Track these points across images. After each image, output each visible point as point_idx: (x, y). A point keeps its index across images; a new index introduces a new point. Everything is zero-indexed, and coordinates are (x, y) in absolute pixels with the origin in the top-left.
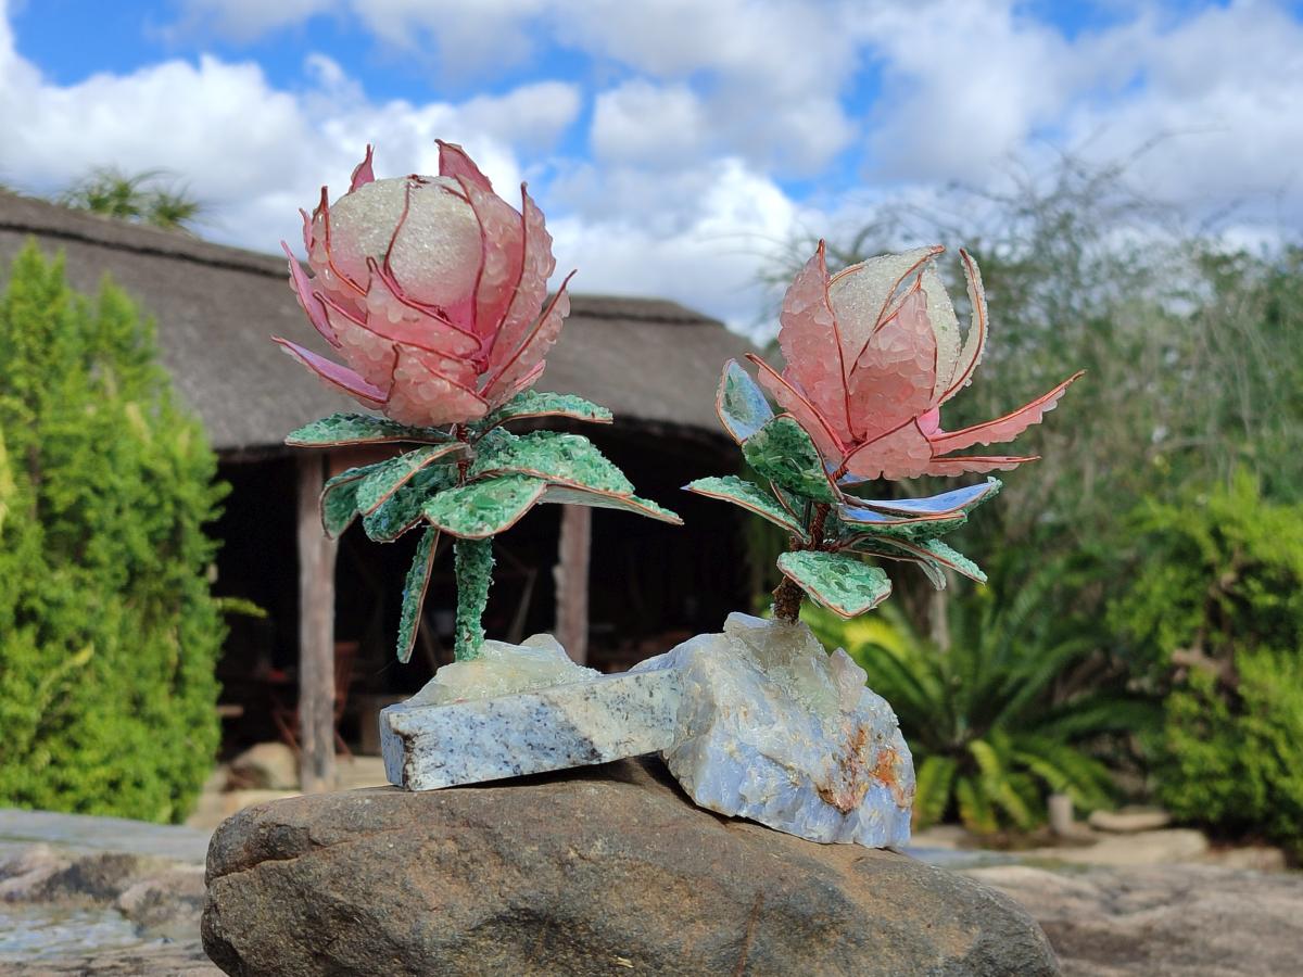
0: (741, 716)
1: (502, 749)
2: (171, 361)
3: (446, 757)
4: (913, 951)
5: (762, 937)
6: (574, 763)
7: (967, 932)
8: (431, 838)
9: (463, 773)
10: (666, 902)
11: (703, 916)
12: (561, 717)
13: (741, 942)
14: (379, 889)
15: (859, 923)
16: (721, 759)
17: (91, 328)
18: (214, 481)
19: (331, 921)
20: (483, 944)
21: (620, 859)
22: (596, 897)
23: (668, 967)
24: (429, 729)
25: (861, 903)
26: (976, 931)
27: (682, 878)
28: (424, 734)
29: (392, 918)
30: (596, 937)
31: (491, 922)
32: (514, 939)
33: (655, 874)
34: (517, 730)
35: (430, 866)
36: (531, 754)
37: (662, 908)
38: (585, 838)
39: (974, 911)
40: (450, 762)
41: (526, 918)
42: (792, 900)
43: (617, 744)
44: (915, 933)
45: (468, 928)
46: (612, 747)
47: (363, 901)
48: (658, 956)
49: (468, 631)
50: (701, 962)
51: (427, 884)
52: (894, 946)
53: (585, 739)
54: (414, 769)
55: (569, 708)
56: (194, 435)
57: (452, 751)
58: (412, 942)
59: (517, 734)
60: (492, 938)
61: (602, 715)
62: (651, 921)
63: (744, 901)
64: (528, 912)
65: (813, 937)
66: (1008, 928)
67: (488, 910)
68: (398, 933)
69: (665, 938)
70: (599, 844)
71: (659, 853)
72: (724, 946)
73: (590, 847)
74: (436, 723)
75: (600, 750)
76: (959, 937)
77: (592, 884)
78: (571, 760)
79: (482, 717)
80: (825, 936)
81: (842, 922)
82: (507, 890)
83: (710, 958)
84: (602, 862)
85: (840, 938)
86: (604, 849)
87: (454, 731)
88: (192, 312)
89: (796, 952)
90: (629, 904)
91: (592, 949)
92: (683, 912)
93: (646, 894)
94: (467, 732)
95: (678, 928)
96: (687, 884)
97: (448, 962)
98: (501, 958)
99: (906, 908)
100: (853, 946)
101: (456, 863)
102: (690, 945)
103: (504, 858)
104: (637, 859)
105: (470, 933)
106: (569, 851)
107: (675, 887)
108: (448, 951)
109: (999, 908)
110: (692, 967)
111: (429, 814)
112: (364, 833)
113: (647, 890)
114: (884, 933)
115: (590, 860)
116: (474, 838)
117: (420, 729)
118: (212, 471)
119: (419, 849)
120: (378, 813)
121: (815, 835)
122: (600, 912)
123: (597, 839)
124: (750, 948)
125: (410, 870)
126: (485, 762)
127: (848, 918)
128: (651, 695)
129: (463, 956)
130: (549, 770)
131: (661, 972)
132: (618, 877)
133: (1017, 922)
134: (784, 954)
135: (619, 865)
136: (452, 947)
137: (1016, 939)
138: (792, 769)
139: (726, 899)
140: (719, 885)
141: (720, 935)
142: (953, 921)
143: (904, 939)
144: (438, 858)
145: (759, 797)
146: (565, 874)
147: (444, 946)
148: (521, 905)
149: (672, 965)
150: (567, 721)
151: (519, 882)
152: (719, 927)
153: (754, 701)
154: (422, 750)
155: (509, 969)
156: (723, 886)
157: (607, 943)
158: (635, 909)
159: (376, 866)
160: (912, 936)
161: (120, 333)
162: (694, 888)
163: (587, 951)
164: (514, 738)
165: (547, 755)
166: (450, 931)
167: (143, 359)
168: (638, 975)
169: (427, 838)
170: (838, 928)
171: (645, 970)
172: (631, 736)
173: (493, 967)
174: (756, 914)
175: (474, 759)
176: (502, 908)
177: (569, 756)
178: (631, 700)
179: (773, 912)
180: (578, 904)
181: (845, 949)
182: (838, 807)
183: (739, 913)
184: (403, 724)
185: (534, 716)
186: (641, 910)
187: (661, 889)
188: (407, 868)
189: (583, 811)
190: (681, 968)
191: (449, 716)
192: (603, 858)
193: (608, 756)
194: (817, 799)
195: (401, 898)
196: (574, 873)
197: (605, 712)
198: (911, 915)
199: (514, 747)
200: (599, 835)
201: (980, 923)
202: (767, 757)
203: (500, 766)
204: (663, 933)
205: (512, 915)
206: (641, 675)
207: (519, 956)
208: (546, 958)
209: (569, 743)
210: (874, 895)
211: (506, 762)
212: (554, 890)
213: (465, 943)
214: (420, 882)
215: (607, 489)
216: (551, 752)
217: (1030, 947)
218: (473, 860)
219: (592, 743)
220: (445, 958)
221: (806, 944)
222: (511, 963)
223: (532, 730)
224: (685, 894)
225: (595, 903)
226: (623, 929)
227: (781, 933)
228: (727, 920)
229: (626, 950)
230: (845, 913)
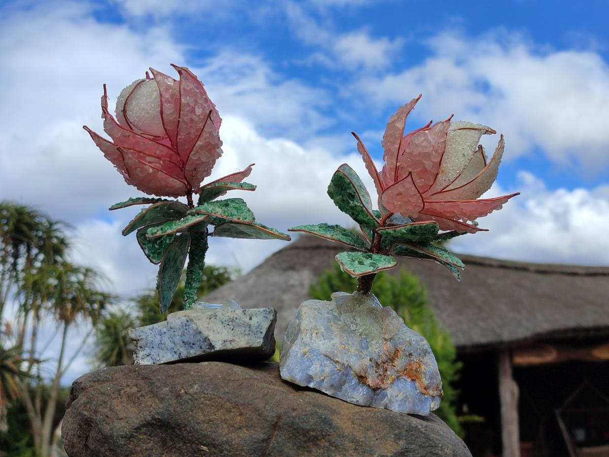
0: (314, 335)
1: (173, 345)
2: (436, 306)
3: (151, 351)
4: (364, 452)
5: (279, 438)
6: (204, 352)
7: (397, 443)
8: (128, 386)
9: (158, 359)
10: (227, 418)
11: (246, 426)
12: (195, 327)
13: (267, 440)
14: (100, 409)
15: (339, 436)
16: (297, 355)
17: (397, 292)
18: (455, 361)
19: (85, 427)
20: (141, 437)
21: (205, 394)
22: (191, 413)
23: (225, 452)
24: (144, 337)
25: (344, 427)
26: (402, 443)
27: (236, 405)
28: (142, 339)
29: (104, 423)
30: (190, 434)
31: (144, 426)
32: (156, 436)
33: (223, 403)
34: (179, 335)
35: (125, 398)
36: (185, 347)
37: (225, 421)
38: (190, 384)
39: (404, 432)
40: (153, 353)
41: (159, 424)
42: (297, 420)
43: (224, 341)
44: (368, 443)
45: (133, 428)
46: (220, 342)
47: (94, 415)
48: (220, 445)
49: (187, 296)
50: (242, 450)
51: (120, 406)
52: (356, 449)
53: (206, 338)
54: (137, 357)
55: (199, 323)
56: (445, 339)
57: (153, 347)
58: (109, 434)
59: (178, 337)
60: (145, 434)
61: (218, 326)
62: (218, 427)
63: (269, 419)
64: (160, 421)
65: (310, 442)
66: (424, 443)
67: (143, 419)
68: (105, 430)
69: (224, 436)
70: (196, 387)
71: (227, 393)
72: (255, 442)
73: (191, 388)
74: (146, 333)
75: (213, 344)
76: (392, 445)
77: (189, 406)
78: (203, 350)
79: (165, 330)
80: (318, 442)
81: (329, 435)
82: (152, 409)
83: (247, 448)
84: (195, 396)
85: (327, 444)
86: (197, 389)
87: (154, 337)
88: (446, 283)
89: (299, 449)
90: (207, 418)
91: (190, 441)
92: (236, 423)
93: (217, 413)
94: (158, 337)
95: (233, 432)
96: (239, 409)
97: (125, 445)
98: (150, 445)
99: (368, 430)
100: (333, 448)
101: (135, 397)
102: (237, 441)
103: (154, 394)
104: (214, 395)
105: (134, 431)
106: (181, 390)
107: (233, 410)
108: (124, 439)
109: (421, 432)
110: (238, 453)
111: (130, 374)
112: (99, 383)
113: (218, 411)
114: (352, 442)
115: (189, 394)
116: (144, 385)
117: (140, 336)
118: (453, 356)
119: (120, 390)
120: (107, 374)
121: (354, 400)
122: (192, 421)
123: (195, 384)
124: (271, 445)
125: (115, 400)
126: (166, 353)
127: (333, 433)
128: (251, 319)
129: (132, 443)
130: (194, 355)
131: (222, 454)
132: (203, 403)
133: (431, 440)
134: (291, 449)
135: (204, 397)
136: (126, 437)
137: (428, 449)
138: (339, 362)
139: (259, 418)
140: (256, 410)
141: (253, 436)
142: (391, 437)
143: (361, 446)
144: (128, 395)
145: (320, 377)
146: (178, 402)
147: (122, 437)
148: (157, 416)
149: (227, 451)
150: (197, 329)
151: (158, 405)
152: (254, 432)
153: (322, 327)
154: (141, 347)
155: (154, 451)
156: (258, 410)
157: (195, 438)
158: (210, 420)
159: (101, 398)
160: (366, 444)
161: (410, 293)
162: (243, 411)
163: (187, 442)
164: (177, 339)
165: (192, 347)
166: (125, 429)
167: (421, 305)
168: (212, 456)
169: (125, 385)
170: (326, 438)
171: (215, 453)
172: (234, 338)
173: (146, 449)
174: (275, 426)
175: (162, 351)
176: (149, 418)
177: (201, 348)
178: (237, 321)
179: (285, 426)
180: (182, 417)
181: (329, 450)
182: (369, 385)
183: (265, 425)
184: (133, 335)
185: (184, 327)
186: (213, 421)
187: (225, 411)
188: (113, 399)
189: (195, 372)
190: (232, 452)
191: (152, 330)
192: (196, 393)
193: (218, 346)
194: (355, 381)
195: (109, 413)
196: (181, 401)
197: (221, 326)
198: (370, 434)
199: (178, 344)
200: (197, 382)
201: (405, 439)
202: (326, 356)
203: (173, 354)
204: (224, 434)
205: (153, 422)
206: (247, 310)
207: (159, 444)
208: (171, 446)
209: (200, 340)
210: (353, 423)
211: (175, 352)
212: (172, 409)
213: (132, 436)
214: (118, 406)
215: (239, 219)
216: (193, 346)
217: (437, 454)
218: (142, 395)
219: (209, 340)
220: (123, 443)
221: (305, 445)
222: (155, 448)
223: (184, 335)
224: (238, 414)
225: (190, 416)
226: (203, 430)
227: (290, 438)
228: (259, 429)
229: (205, 442)
230: (331, 430)
